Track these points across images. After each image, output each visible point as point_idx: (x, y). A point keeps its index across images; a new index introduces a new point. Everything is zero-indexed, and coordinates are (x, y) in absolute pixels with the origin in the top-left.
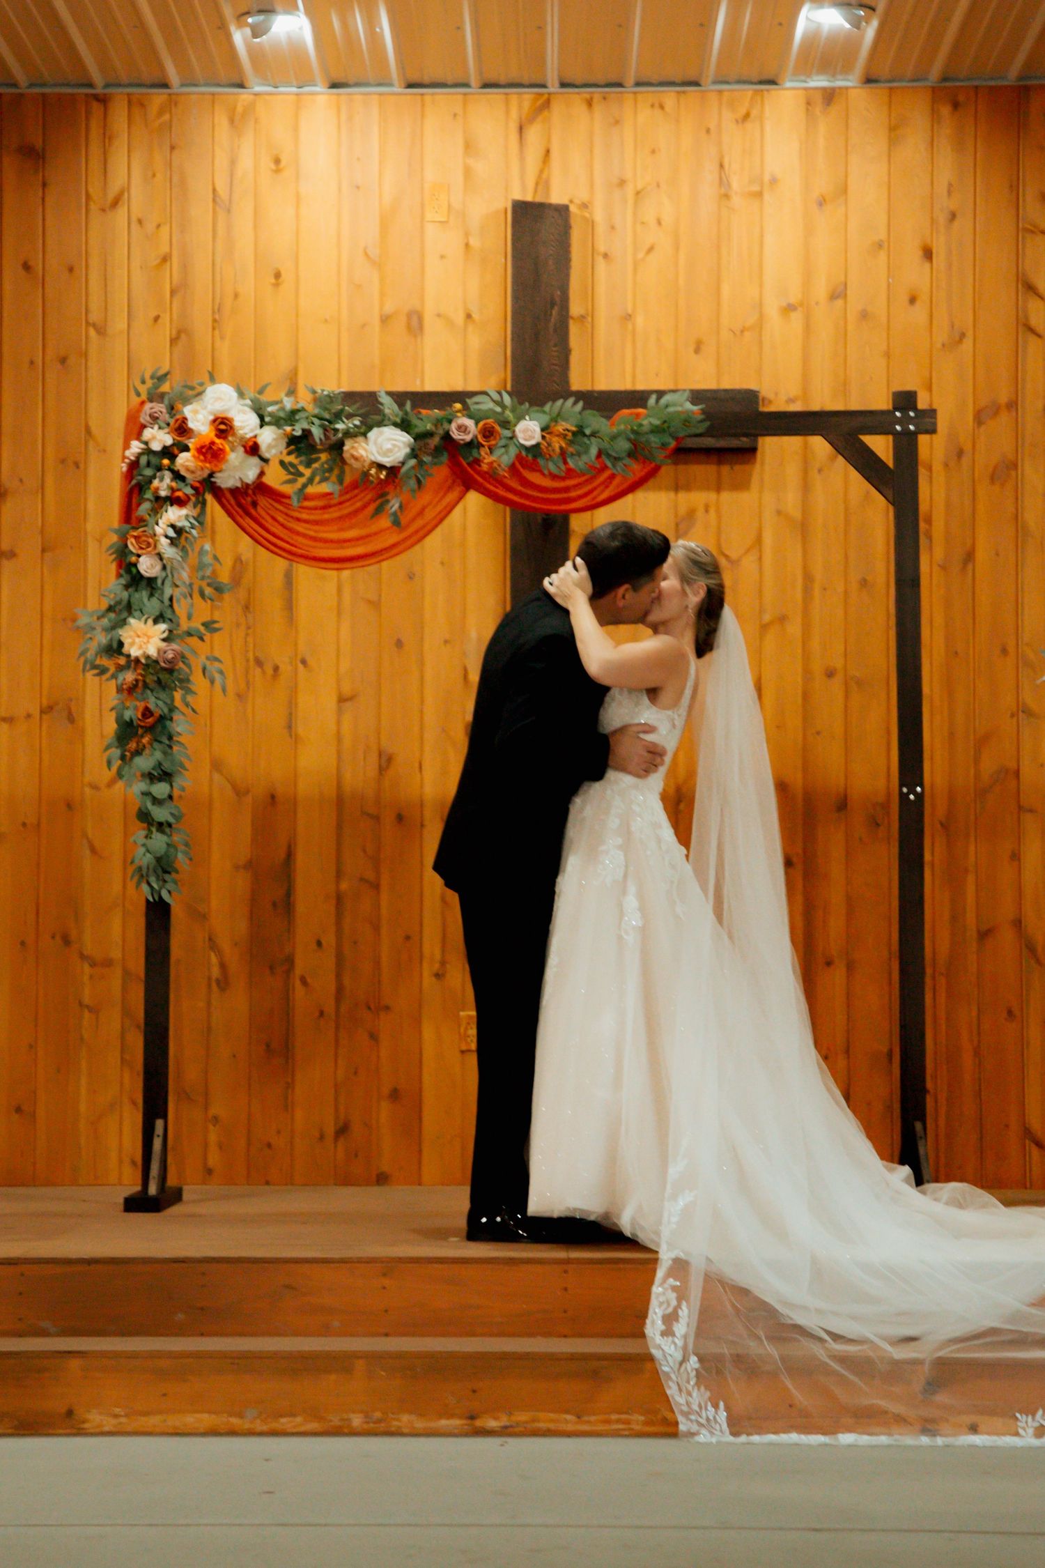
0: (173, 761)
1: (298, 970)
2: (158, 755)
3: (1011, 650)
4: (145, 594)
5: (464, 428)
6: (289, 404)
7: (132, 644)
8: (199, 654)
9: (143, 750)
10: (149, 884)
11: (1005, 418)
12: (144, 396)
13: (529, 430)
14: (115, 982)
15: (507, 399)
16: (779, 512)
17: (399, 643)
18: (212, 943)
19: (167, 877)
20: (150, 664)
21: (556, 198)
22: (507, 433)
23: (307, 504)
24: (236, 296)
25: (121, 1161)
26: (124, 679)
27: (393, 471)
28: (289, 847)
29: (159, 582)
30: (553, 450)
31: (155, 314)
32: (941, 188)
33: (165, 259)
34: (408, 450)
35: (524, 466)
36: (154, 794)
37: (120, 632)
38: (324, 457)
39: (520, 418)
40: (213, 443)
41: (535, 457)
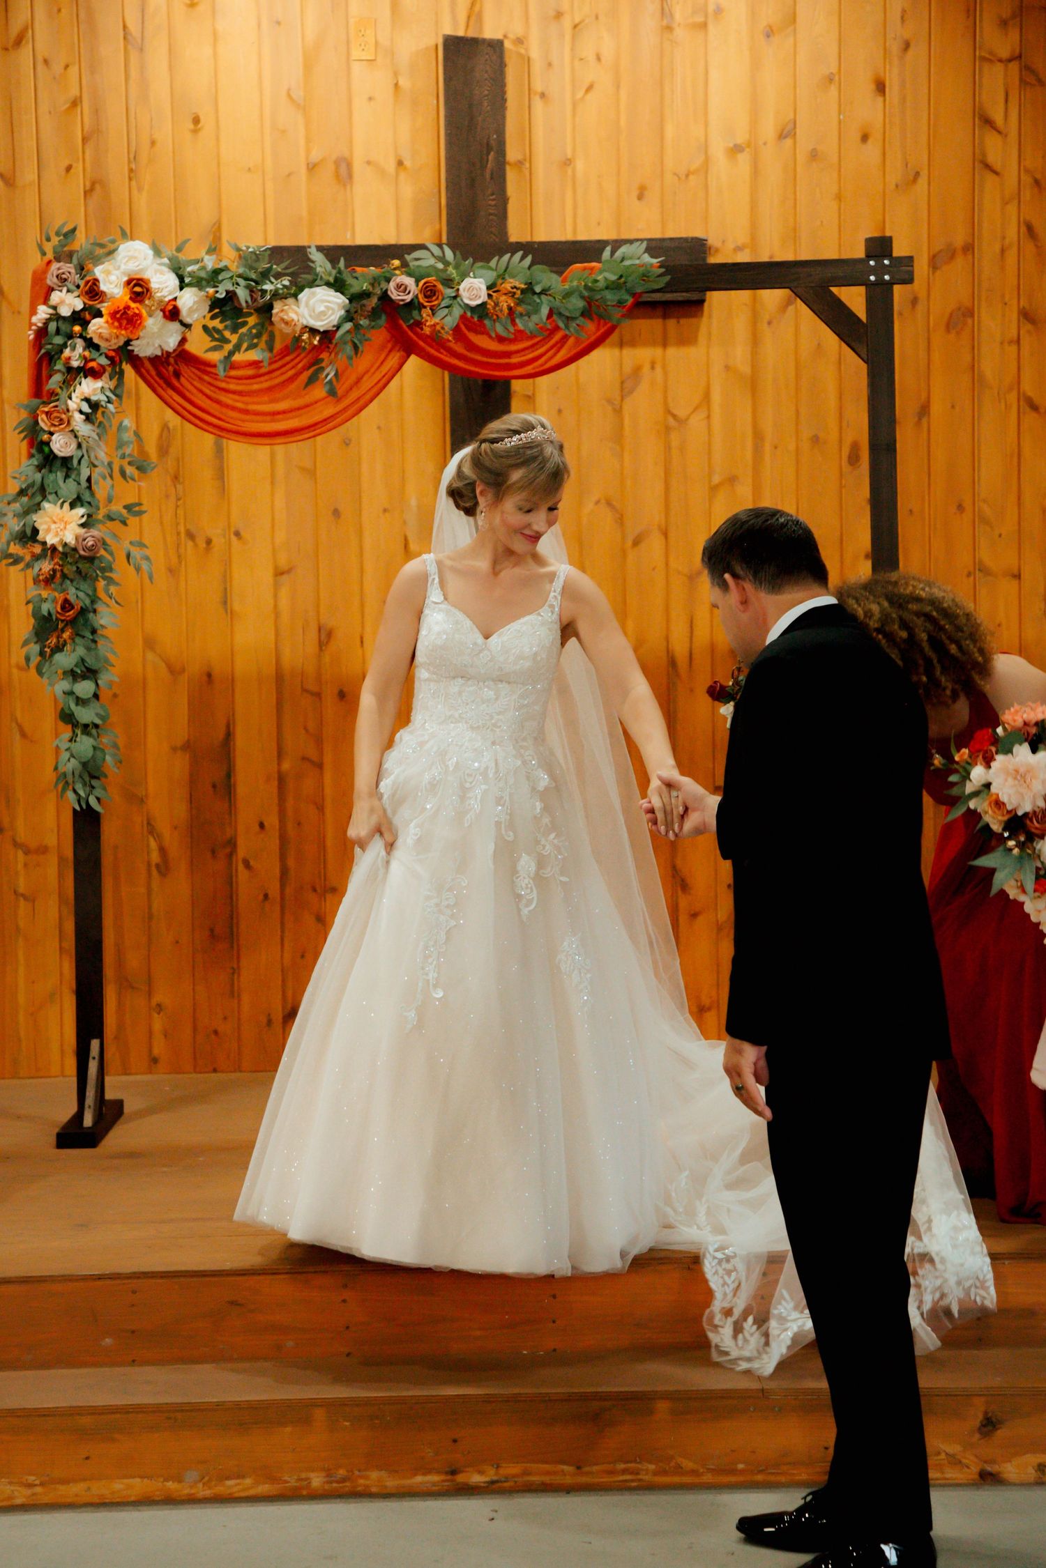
0: (97, 658)
1: (241, 852)
2: (81, 651)
3: (967, 504)
4: (60, 475)
5: (402, 287)
6: (210, 262)
7: (48, 530)
8: (121, 541)
9: (65, 644)
10: (75, 791)
11: (960, 261)
12: (50, 256)
13: (474, 289)
14: (52, 871)
15: (449, 254)
16: (727, 368)
17: (336, 513)
18: (151, 829)
19: (94, 782)
20: (66, 554)
21: (489, 33)
22: (450, 292)
23: (233, 373)
24: (153, 143)
25: (62, 1051)
26: (40, 570)
27: (327, 336)
28: (228, 726)
29: (75, 462)
30: (501, 310)
31: (66, 163)
32: (894, 14)
33: (75, 103)
34: (343, 312)
35: (469, 329)
36: (78, 694)
37: (34, 517)
38: (252, 320)
39: (464, 276)
40: (127, 307)
41: (481, 318)
